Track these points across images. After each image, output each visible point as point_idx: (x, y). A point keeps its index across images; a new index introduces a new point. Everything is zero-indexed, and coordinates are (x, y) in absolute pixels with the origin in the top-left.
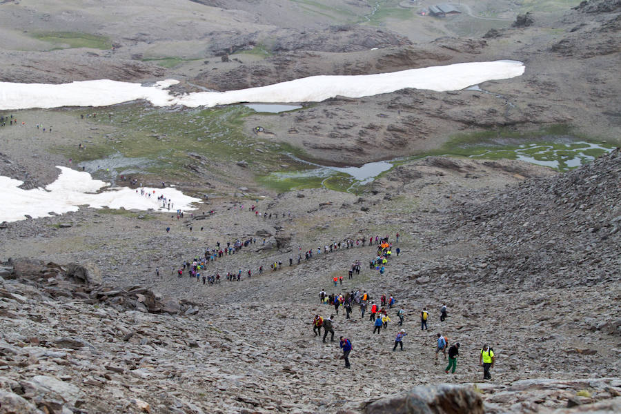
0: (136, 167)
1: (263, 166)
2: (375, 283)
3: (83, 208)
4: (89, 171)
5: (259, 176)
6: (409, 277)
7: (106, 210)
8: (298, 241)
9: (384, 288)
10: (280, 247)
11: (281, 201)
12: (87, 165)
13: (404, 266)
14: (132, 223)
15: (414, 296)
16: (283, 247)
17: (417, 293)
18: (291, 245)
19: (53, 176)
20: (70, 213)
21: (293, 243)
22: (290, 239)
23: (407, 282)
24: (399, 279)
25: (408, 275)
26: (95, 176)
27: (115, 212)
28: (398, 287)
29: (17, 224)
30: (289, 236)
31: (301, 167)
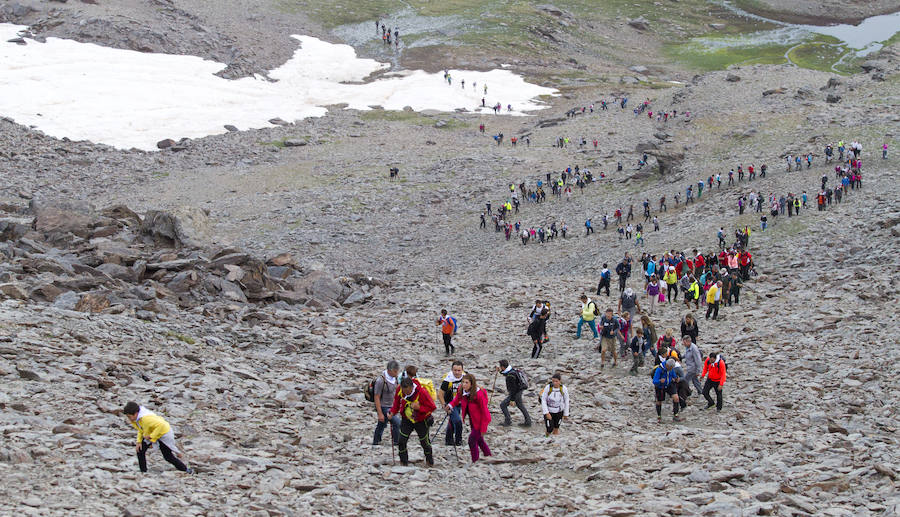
0: (439, 33)
1: (678, 26)
2: (815, 236)
3: (337, 111)
4: (351, 42)
5: (669, 45)
6: (880, 223)
7: (378, 113)
8: (697, 159)
9: (829, 246)
10: (665, 172)
11: (697, 89)
12: (349, 31)
13: (876, 202)
14: (421, 137)
15: (877, 259)
16: (669, 172)
17: (884, 254)
18: (682, 168)
19: (284, 52)
20: (310, 120)
21: (688, 165)
22: (682, 157)
23: (877, 232)
24: (861, 226)
25: (879, 219)
26: (363, 51)
27: (393, 116)
28: (857, 243)
29: (204, 142)
30: (681, 152)
31: (747, 27)
